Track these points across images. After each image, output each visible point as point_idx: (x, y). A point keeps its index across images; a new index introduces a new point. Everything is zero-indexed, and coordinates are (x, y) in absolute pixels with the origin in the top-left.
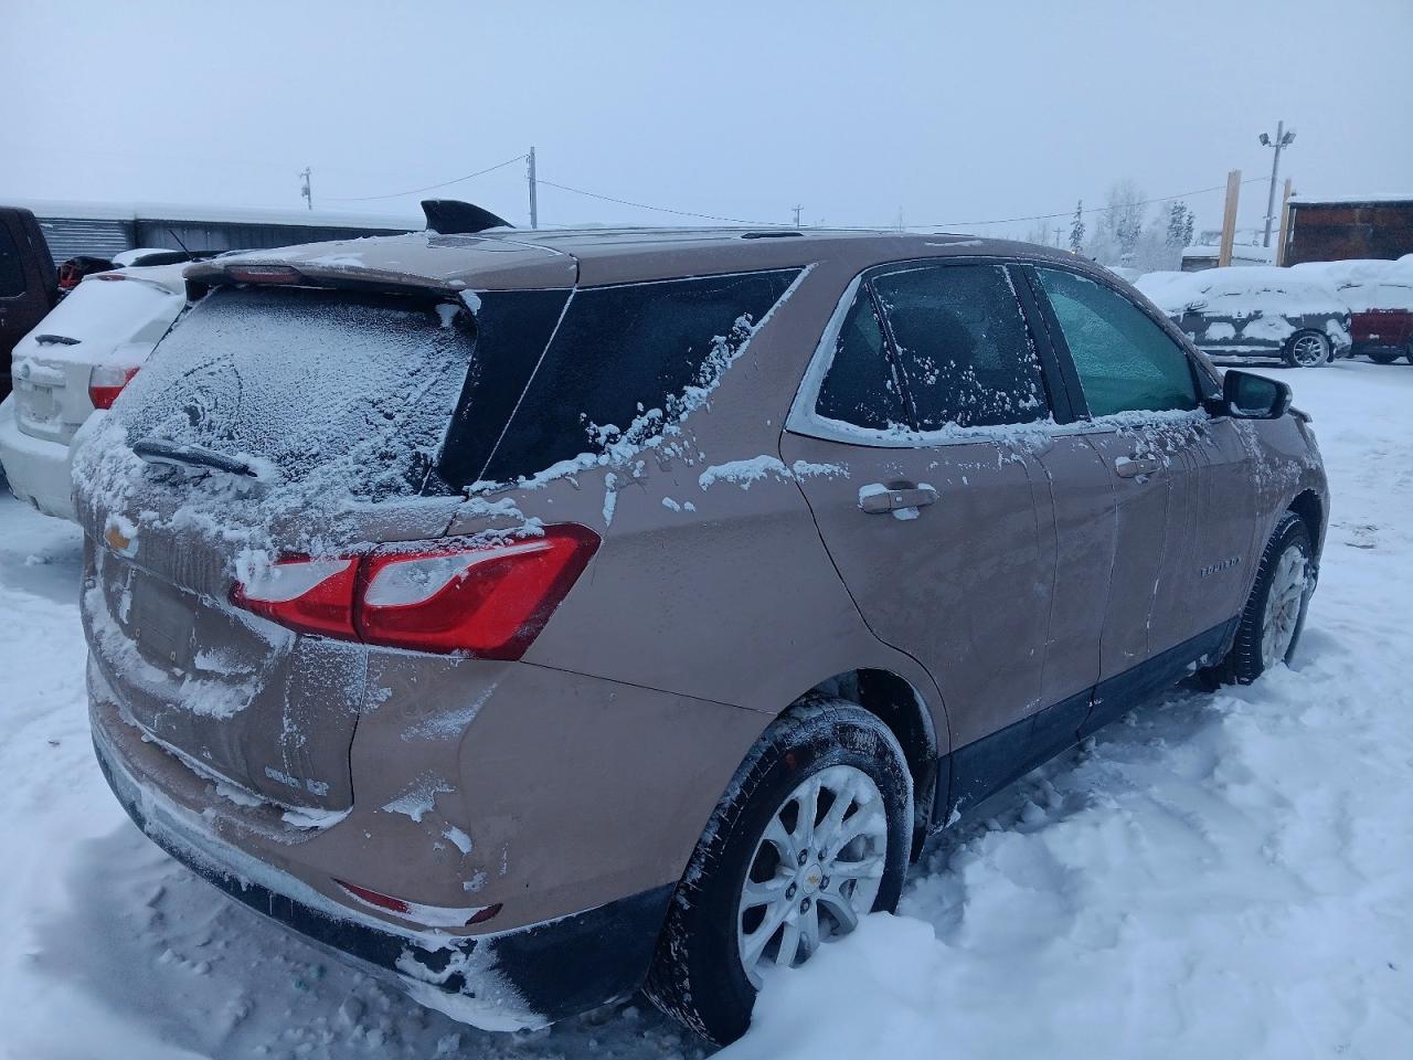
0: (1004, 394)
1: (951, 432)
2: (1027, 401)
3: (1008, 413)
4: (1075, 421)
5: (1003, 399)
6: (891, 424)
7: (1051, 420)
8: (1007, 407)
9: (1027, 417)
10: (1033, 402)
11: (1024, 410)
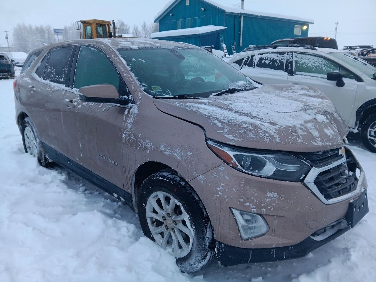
0: (58, 76)
1: (48, 81)
2: (61, 79)
3: (57, 81)
4: (69, 87)
5: (57, 77)
6: (41, 78)
7: (64, 85)
8: (57, 79)
9: (60, 83)
10: (62, 80)
11: (60, 81)
